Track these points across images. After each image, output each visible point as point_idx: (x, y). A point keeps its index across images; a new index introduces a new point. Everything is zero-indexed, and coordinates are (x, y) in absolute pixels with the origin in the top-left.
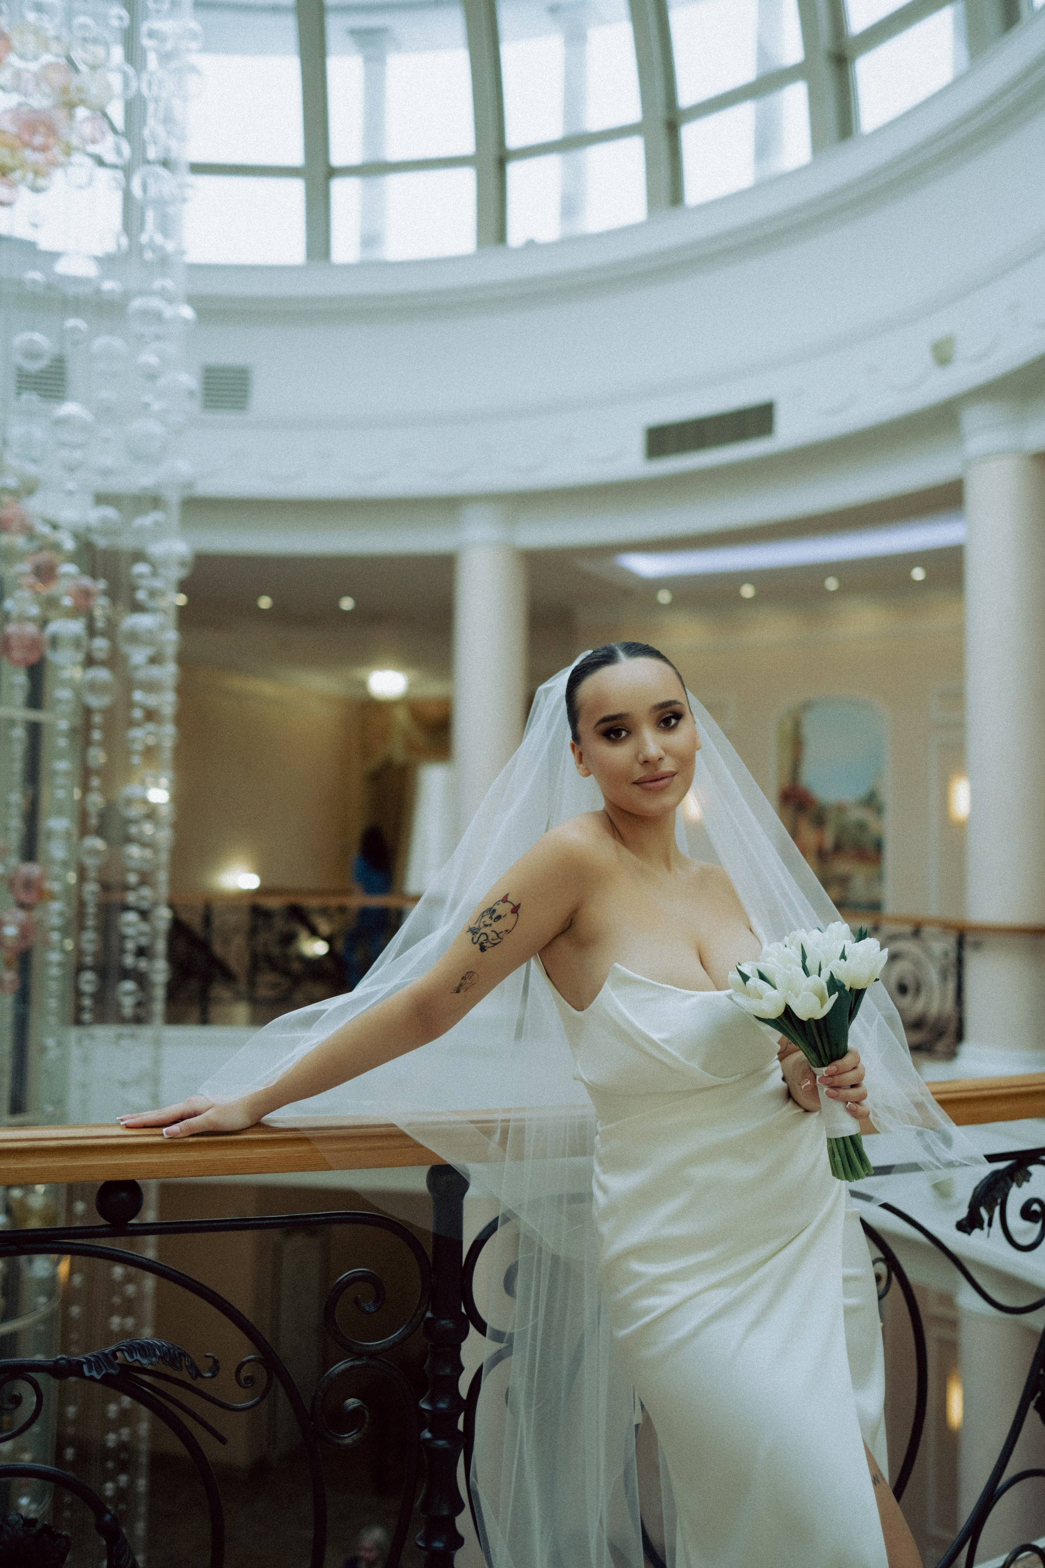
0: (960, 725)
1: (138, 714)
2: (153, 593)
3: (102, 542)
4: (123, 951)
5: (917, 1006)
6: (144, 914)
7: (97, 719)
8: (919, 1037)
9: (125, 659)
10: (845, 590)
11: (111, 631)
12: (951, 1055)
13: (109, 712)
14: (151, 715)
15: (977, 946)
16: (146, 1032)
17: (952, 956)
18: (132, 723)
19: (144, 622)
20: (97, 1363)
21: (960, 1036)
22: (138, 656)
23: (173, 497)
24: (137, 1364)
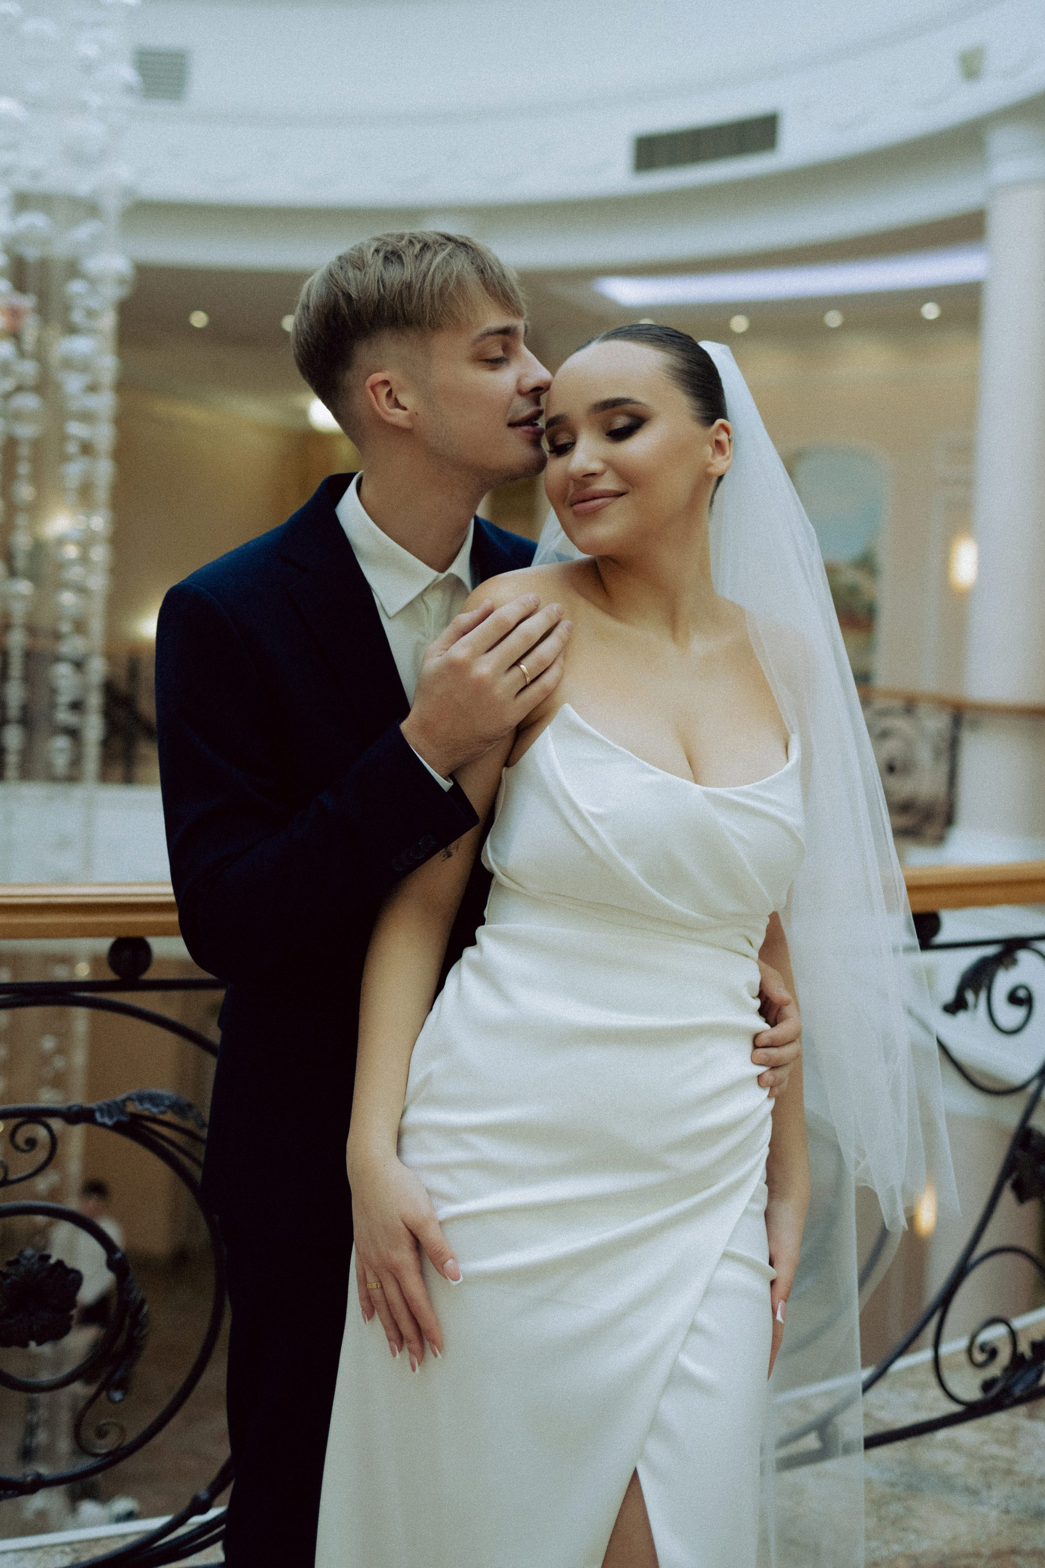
0: (967, 483)
1: (72, 448)
2: (91, 314)
3: (32, 253)
4: (53, 706)
5: (906, 787)
6: (79, 665)
7: (24, 451)
8: (904, 821)
9: (58, 387)
10: (848, 326)
11: (40, 356)
12: (940, 840)
13: (37, 444)
14: (87, 449)
15: (975, 725)
16: (79, 792)
17: (947, 734)
18: (65, 458)
19: (80, 345)
20: (108, 1110)
21: (949, 819)
22: (73, 384)
23: (112, 205)
24: (146, 1113)
